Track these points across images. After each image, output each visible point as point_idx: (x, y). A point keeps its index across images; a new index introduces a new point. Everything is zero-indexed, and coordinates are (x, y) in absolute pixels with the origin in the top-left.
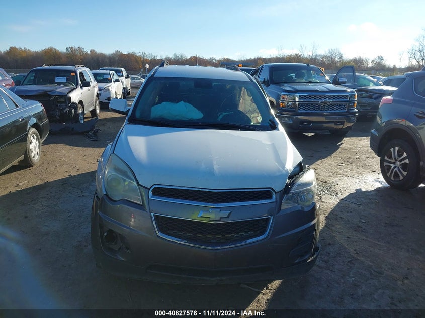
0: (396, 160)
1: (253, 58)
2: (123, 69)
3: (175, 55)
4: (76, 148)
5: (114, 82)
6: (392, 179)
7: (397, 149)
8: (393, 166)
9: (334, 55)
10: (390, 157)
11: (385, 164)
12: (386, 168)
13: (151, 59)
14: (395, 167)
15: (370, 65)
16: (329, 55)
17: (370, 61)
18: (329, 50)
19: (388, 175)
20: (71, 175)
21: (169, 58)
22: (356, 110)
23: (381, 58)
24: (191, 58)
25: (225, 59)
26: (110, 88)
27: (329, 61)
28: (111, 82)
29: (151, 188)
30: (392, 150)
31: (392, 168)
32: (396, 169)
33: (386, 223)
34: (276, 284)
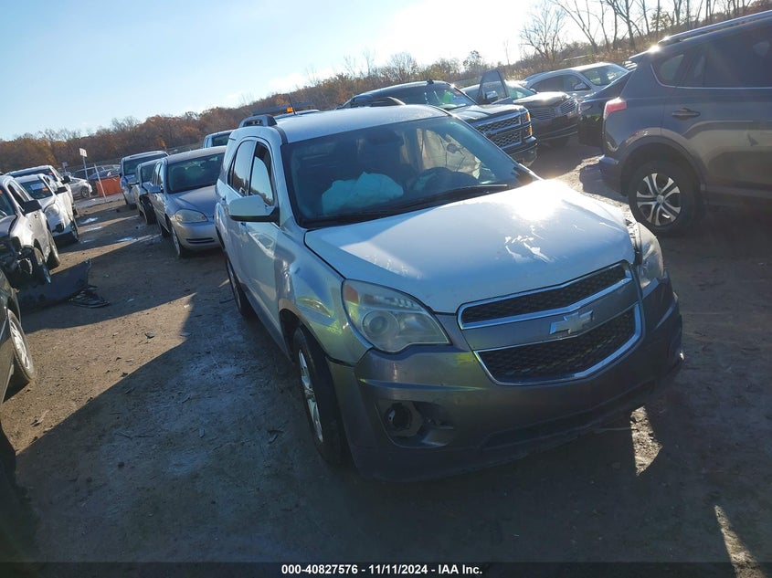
0: (656, 194)
1: (265, 98)
2: (51, 167)
3: (115, 122)
4: (79, 328)
5: (56, 193)
6: (658, 223)
7: (654, 176)
8: (653, 204)
9: (402, 65)
10: (646, 191)
11: (640, 204)
12: (642, 210)
13: (68, 141)
14: (657, 206)
15: (462, 70)
16: (393, 65)
17: (461, 63)
18: (392, 56)
19: (649, 219)
20: (125, 374)
21: (104, 130)
22: (533, 138)
23: (476, 54)
24: (149, 120)
25: (213, 110)
26: (55, 207)
27: (396, 75)
28: (52, 195)
29: (457, 311)
30: (646, 179)
31: (653, 207)
32: (661, 207)
33: (700, 285)
34: (640, 413)
